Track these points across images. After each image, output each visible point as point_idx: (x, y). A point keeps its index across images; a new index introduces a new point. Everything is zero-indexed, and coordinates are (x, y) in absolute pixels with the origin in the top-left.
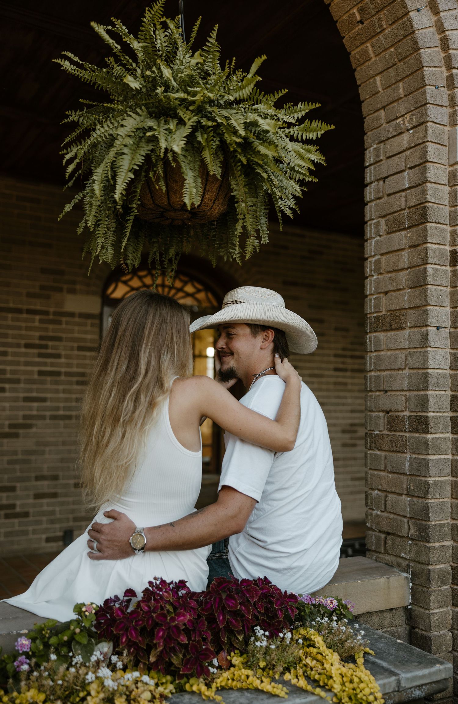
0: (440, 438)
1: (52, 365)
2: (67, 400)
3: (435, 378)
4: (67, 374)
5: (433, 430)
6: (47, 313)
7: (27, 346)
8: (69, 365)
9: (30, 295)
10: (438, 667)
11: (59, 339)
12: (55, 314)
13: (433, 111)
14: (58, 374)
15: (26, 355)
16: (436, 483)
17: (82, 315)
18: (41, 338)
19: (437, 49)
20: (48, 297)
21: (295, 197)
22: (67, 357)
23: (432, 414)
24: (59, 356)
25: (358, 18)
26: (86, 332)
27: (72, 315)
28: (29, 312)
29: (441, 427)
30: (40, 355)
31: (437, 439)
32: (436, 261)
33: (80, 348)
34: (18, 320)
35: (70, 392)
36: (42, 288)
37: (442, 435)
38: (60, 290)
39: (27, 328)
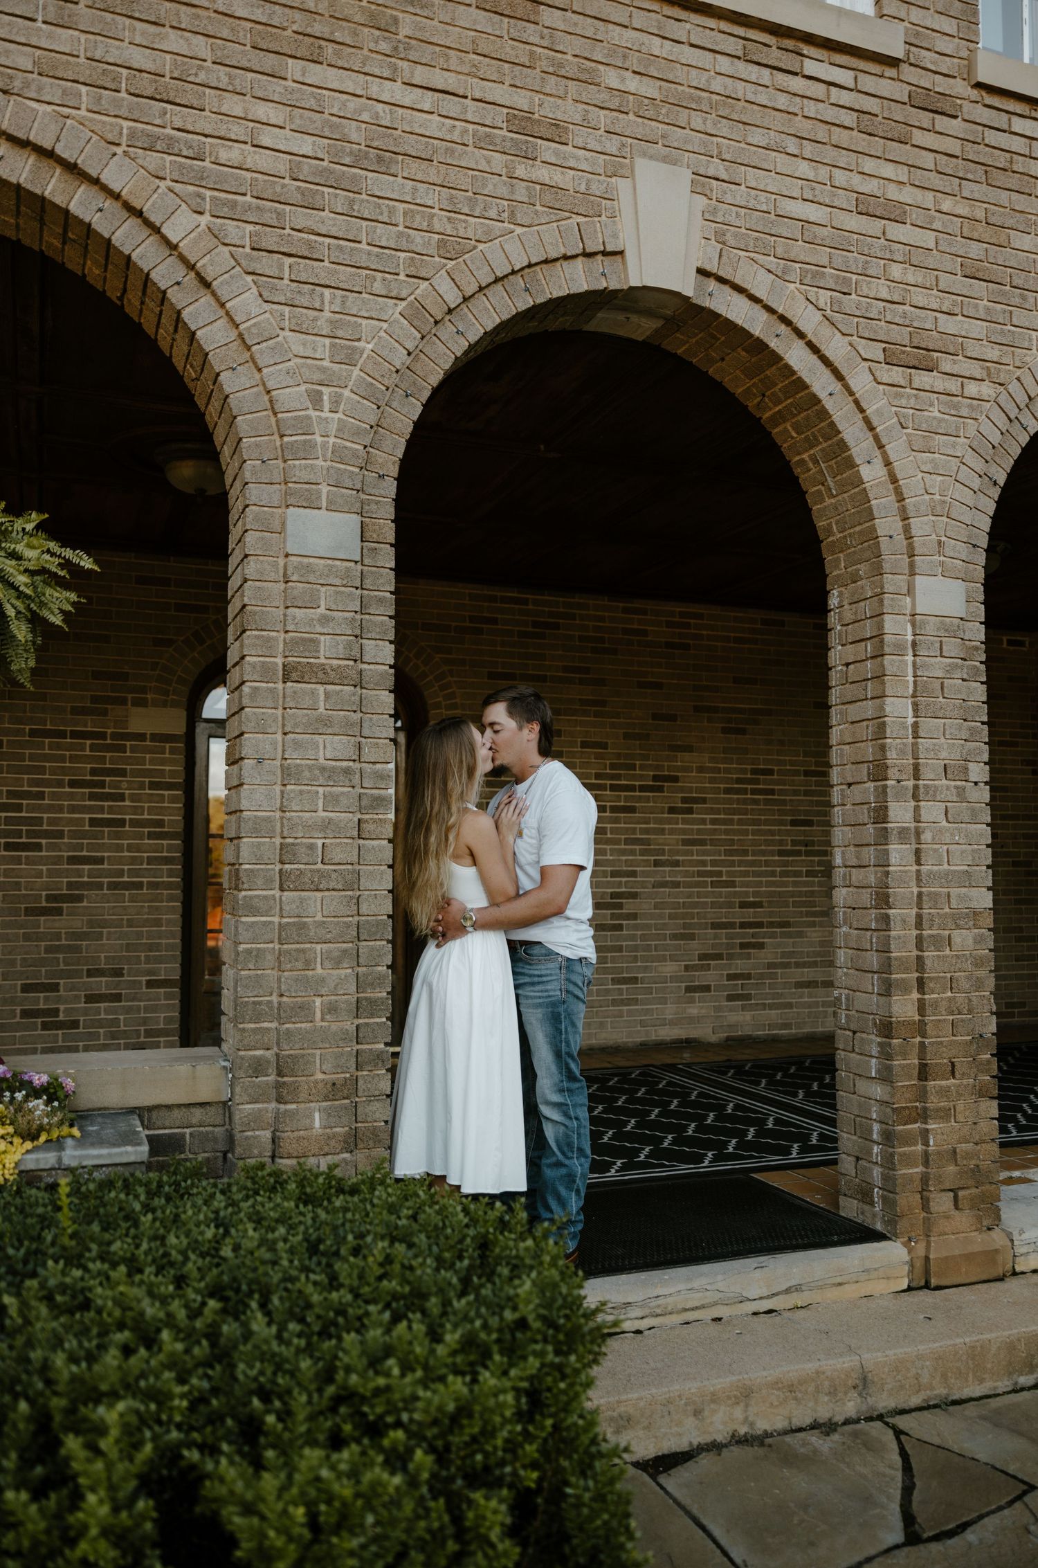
0: (258, 896)
1: (111, 810)
2: (133, 860)
3: (250, 823)
4: (134, 823)
5: (245, 886)
6: (102, 736)
7: (73, 784)
8: (135, 810)
9: (75, 711)
11: (122, 773)
12: (115, 736)
13: (254, 492)
14: (122, 823)
15: (71, 796)
16: (249, 952)
17: (154, 737)
18: (94, 772)
19: (265, 413)
20: (104, 713)
21: (62, 611)
22: (134, 798)
23: (247, 866)
24: (122, 798)
25: (194, 375)
26: (163, 762)
27: (141, 737)
28: (74, 735)
29: (260, 882)
30: (92, 797)
31: (251, 897)
32: (256, 677)
33: (153, 786)
34: (58, 747)
35: (138, 849)
36: (95, 699)
37: (264, 893)
38: (123, 702)
39: (73, 759)
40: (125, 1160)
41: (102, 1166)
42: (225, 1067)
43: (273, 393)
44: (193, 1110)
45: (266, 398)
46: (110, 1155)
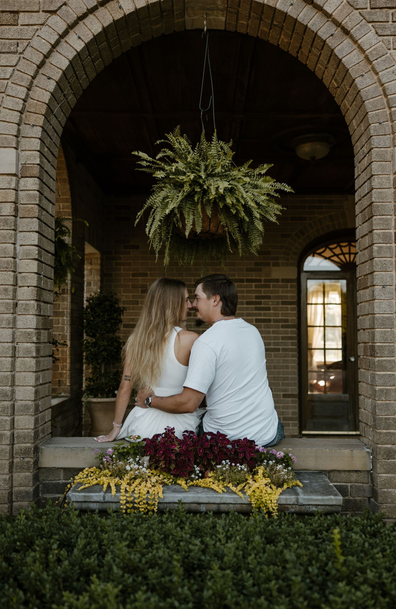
0: (386, 361)
1: (265, 315)
2: (275, 338)
3: (380, 320)
4: (275, 321)
5: (378, 355)
6: (260, 281)
7: (248, 303)
8: (276, 315)
9: (248, 270)
10: (332, 497)
11: (269, 297)
12: (266, 281)
13: (376, 140)
14: (269, 321)
15: (247, 309)
16: (382, 391)
17: (283, 280)
18: (257, 297)
19: (380, 97)
20: (260, 270)
21: (276, 215)
22: (275, 309)
23: (379, 344)
24: (269, 309)
25: (336, 86)
26: (287, 292)
27: (277, 280)
28: (248, 281)
29: (386, 353)
30: (256, 309)
31: (382, 361)
32: (380, 241)
33: (283, 303)
34: (241, 286)
35: (277, 333)
36: (256, 264)
37: (389, 358)
38: (268, 264)
39: (247, 292)
40: (330, 503)
41: (319, 505)
42: (368, 452)
43: (385, 85)
44: (352, 474)
45: (381, 89)
46: (323, 500)
